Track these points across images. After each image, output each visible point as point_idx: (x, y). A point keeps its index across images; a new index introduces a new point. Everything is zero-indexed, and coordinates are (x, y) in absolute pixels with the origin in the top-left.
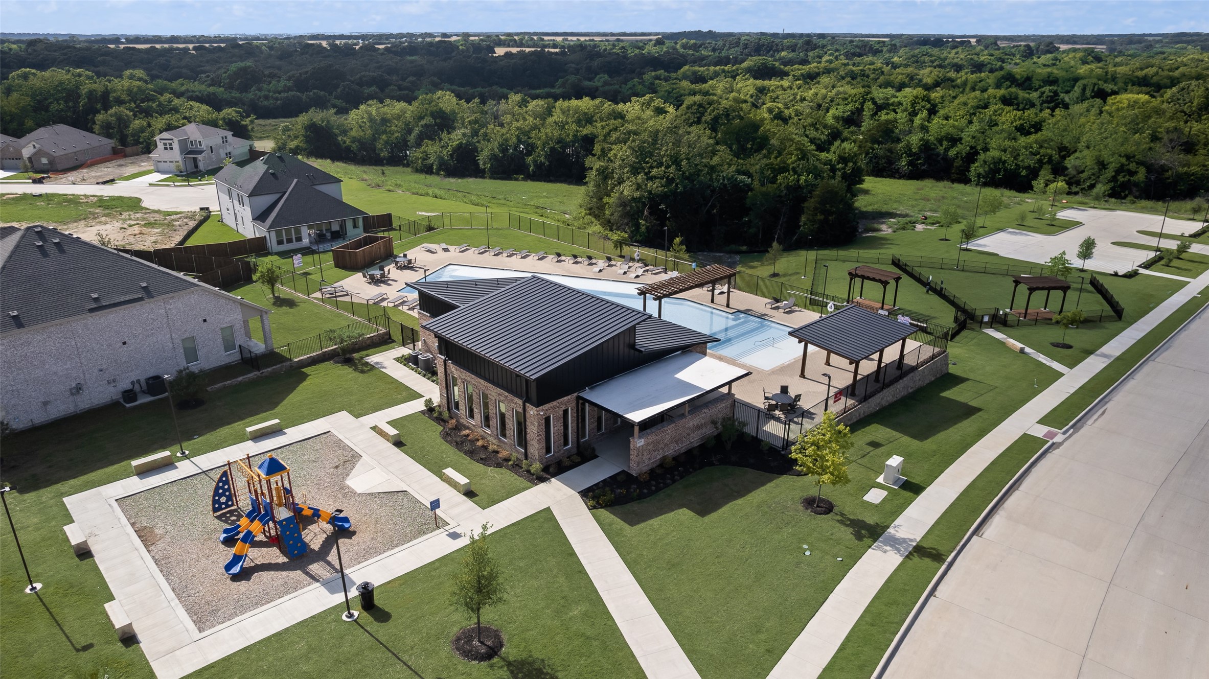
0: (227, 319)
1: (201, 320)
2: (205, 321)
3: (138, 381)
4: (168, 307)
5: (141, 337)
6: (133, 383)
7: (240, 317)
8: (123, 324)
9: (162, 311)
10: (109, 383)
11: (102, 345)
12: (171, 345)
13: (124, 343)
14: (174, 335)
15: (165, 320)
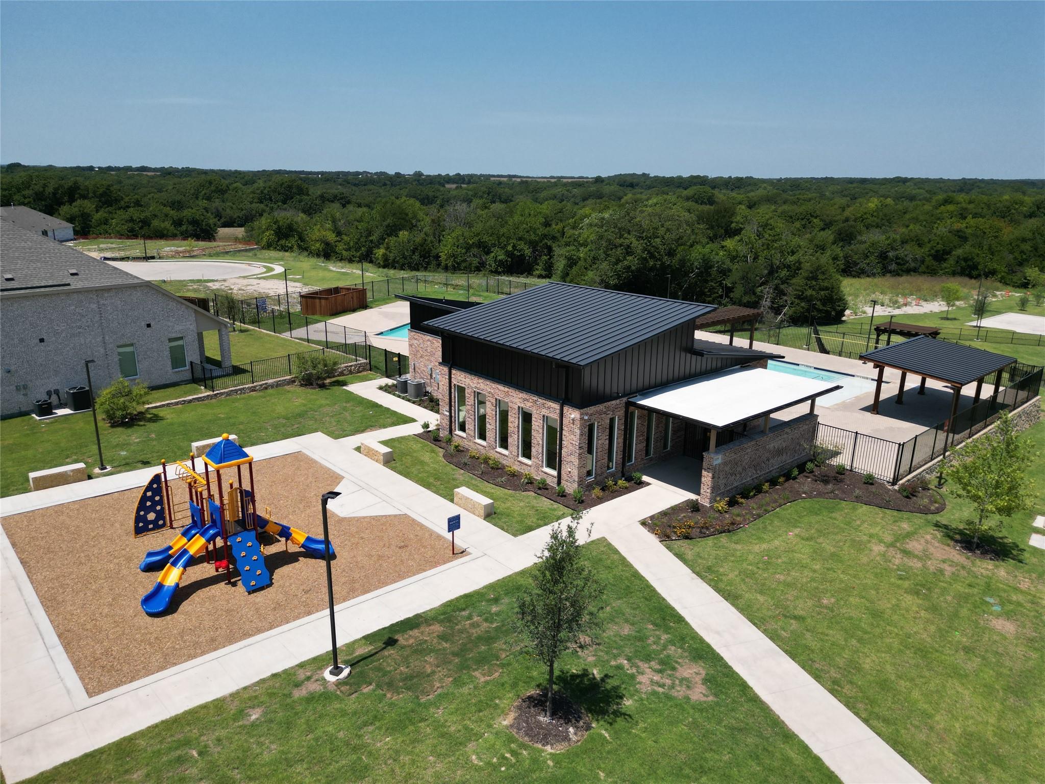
0: (177, 328)
1: (143, 324)
2: (149, 326)
3: (57, 392)
4: (102, 302)
5: (64, 335)
6: (49, 393)
7: (193, 327)
8: (42, 316)
9: (94, 306)
10: (18, 388)
11: (13, 339)
12: (102, 351)
13: (42, 340)
14: (107, 338)
15: (97, 318)
